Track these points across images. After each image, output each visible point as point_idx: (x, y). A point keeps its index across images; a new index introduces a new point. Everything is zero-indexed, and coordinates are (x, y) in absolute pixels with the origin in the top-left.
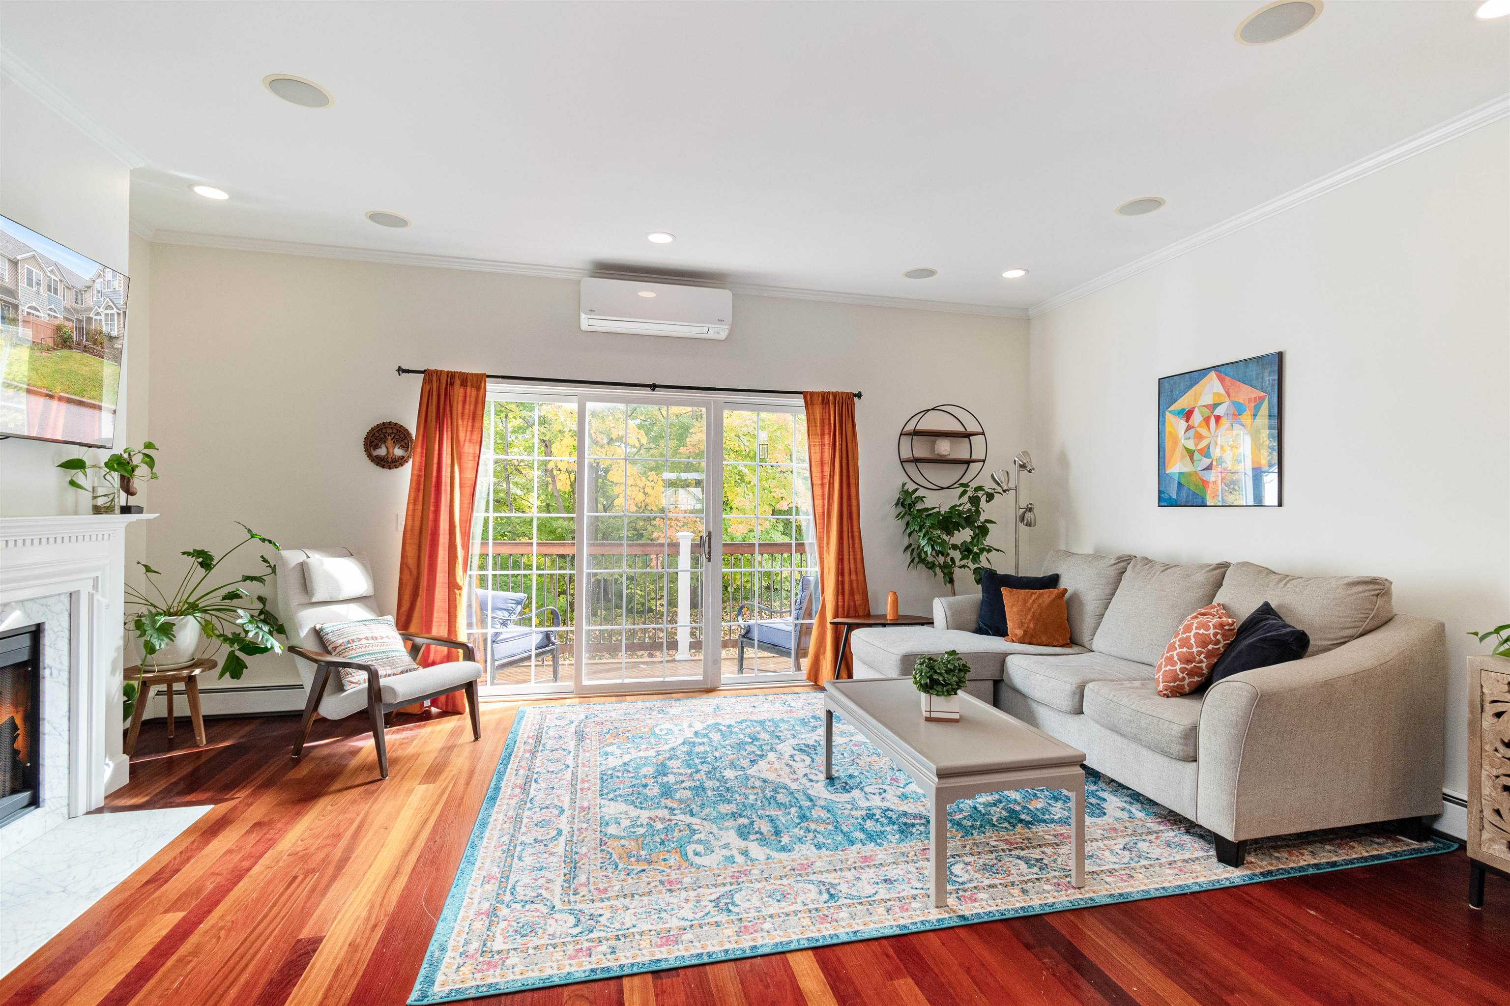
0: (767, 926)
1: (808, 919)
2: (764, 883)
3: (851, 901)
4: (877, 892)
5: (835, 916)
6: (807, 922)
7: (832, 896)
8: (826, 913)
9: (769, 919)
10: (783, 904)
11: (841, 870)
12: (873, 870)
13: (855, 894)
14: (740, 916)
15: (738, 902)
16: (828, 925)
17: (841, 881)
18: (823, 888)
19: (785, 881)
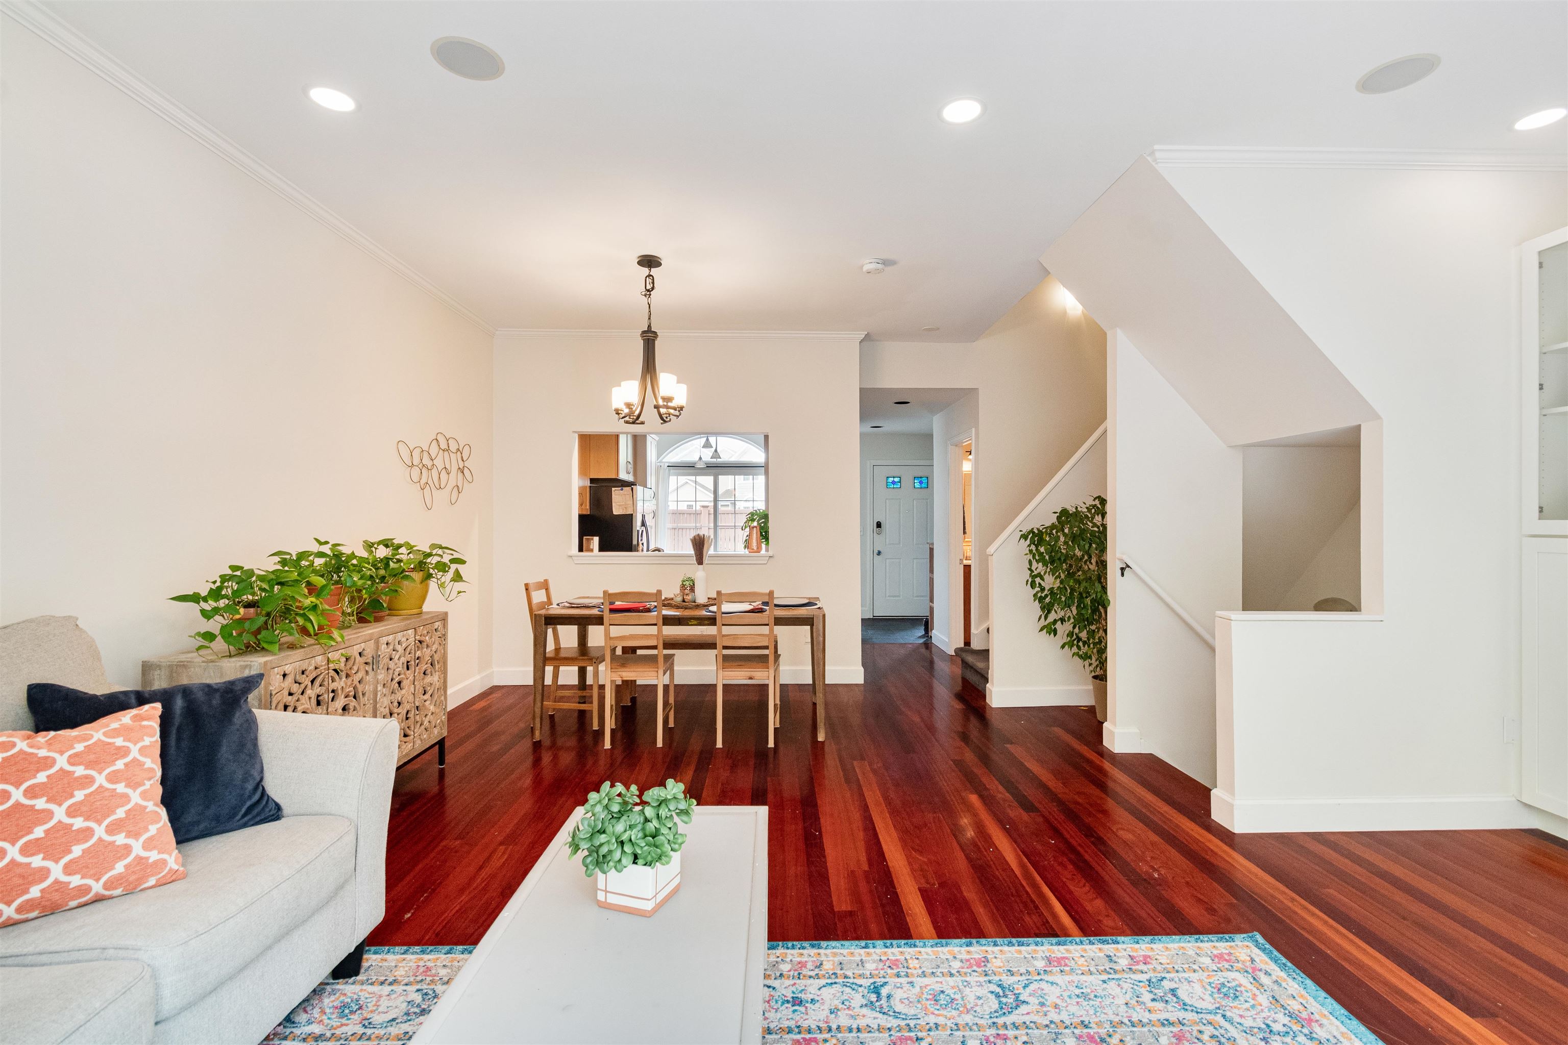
0: (956, 965)
1: (911, 966)
2: (960, 1021)
3: (855, 981)
4: (819, 989)
5: (881, 965)
6: (913, 963)
7: (876, 990)
8: (889, 971)
9: (954, 972)
10: (938, 988)
11: (850, 1030)
12: (805, 1024)
13: (848, 990)
14: (987, 978)
15: (993, 997)
16: (891, 957)
17: (857, 1010)
18: (883, 1002)
19: (932, 1020)
